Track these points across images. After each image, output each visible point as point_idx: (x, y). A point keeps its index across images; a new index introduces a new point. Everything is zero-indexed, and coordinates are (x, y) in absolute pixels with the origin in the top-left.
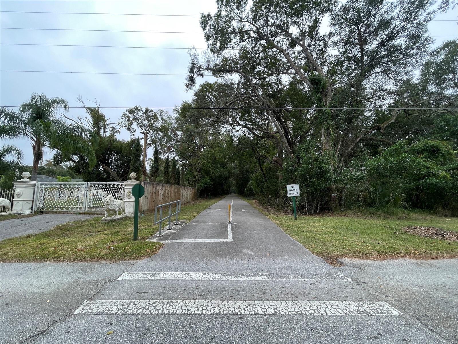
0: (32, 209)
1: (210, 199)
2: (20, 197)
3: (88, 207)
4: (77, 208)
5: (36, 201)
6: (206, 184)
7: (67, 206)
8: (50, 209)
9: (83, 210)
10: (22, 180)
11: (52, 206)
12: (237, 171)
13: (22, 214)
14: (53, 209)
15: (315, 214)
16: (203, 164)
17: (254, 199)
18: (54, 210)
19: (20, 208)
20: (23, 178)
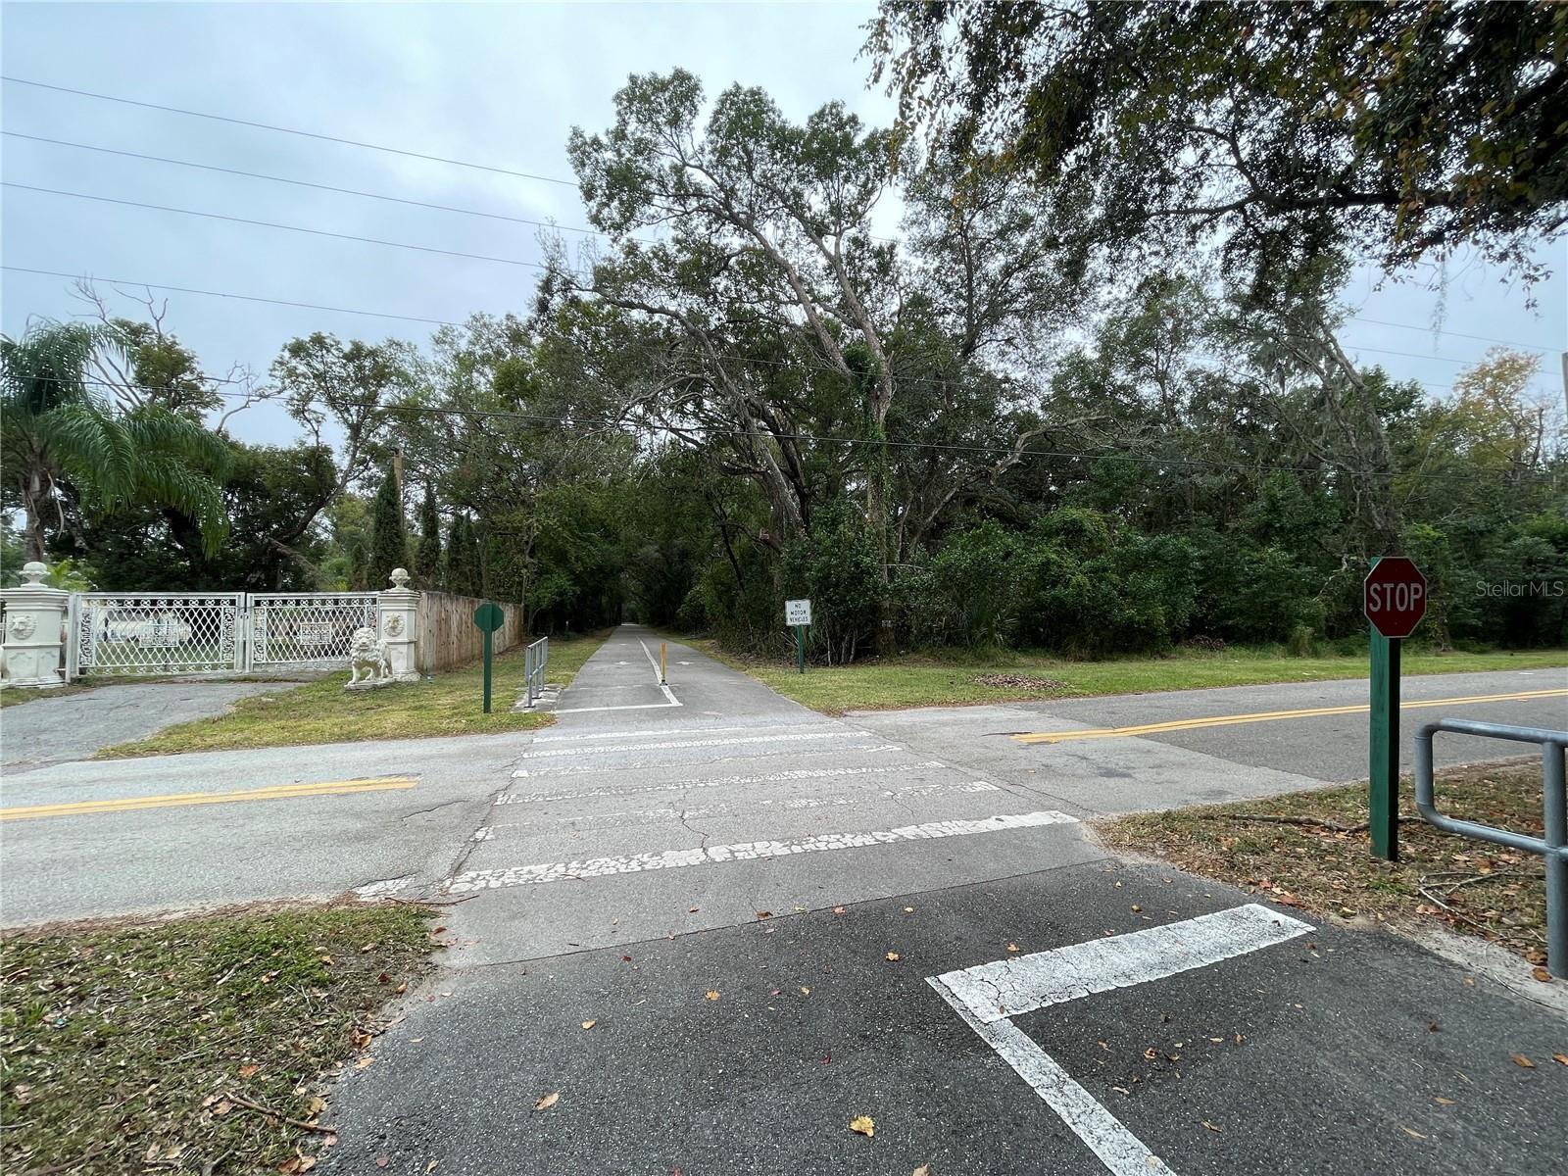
0: (62, 674)
1: (568, 639)
2: (28, 637)
3: (253, 662)
4: (214, 667)
5: (74, 650)
6: (560, 594)
7: (181, 663)
8: (125, 672)
9: (237, 671)
10: (24, 587)
11: (132, 662)
12: (651, 551)
13: (41, 687)
14: (134, 669)
15: (846, 664)
16: (546, 530)
17: (705, 638)
18: (140, 674)
19: (32, 668)
20: (27, 581)
